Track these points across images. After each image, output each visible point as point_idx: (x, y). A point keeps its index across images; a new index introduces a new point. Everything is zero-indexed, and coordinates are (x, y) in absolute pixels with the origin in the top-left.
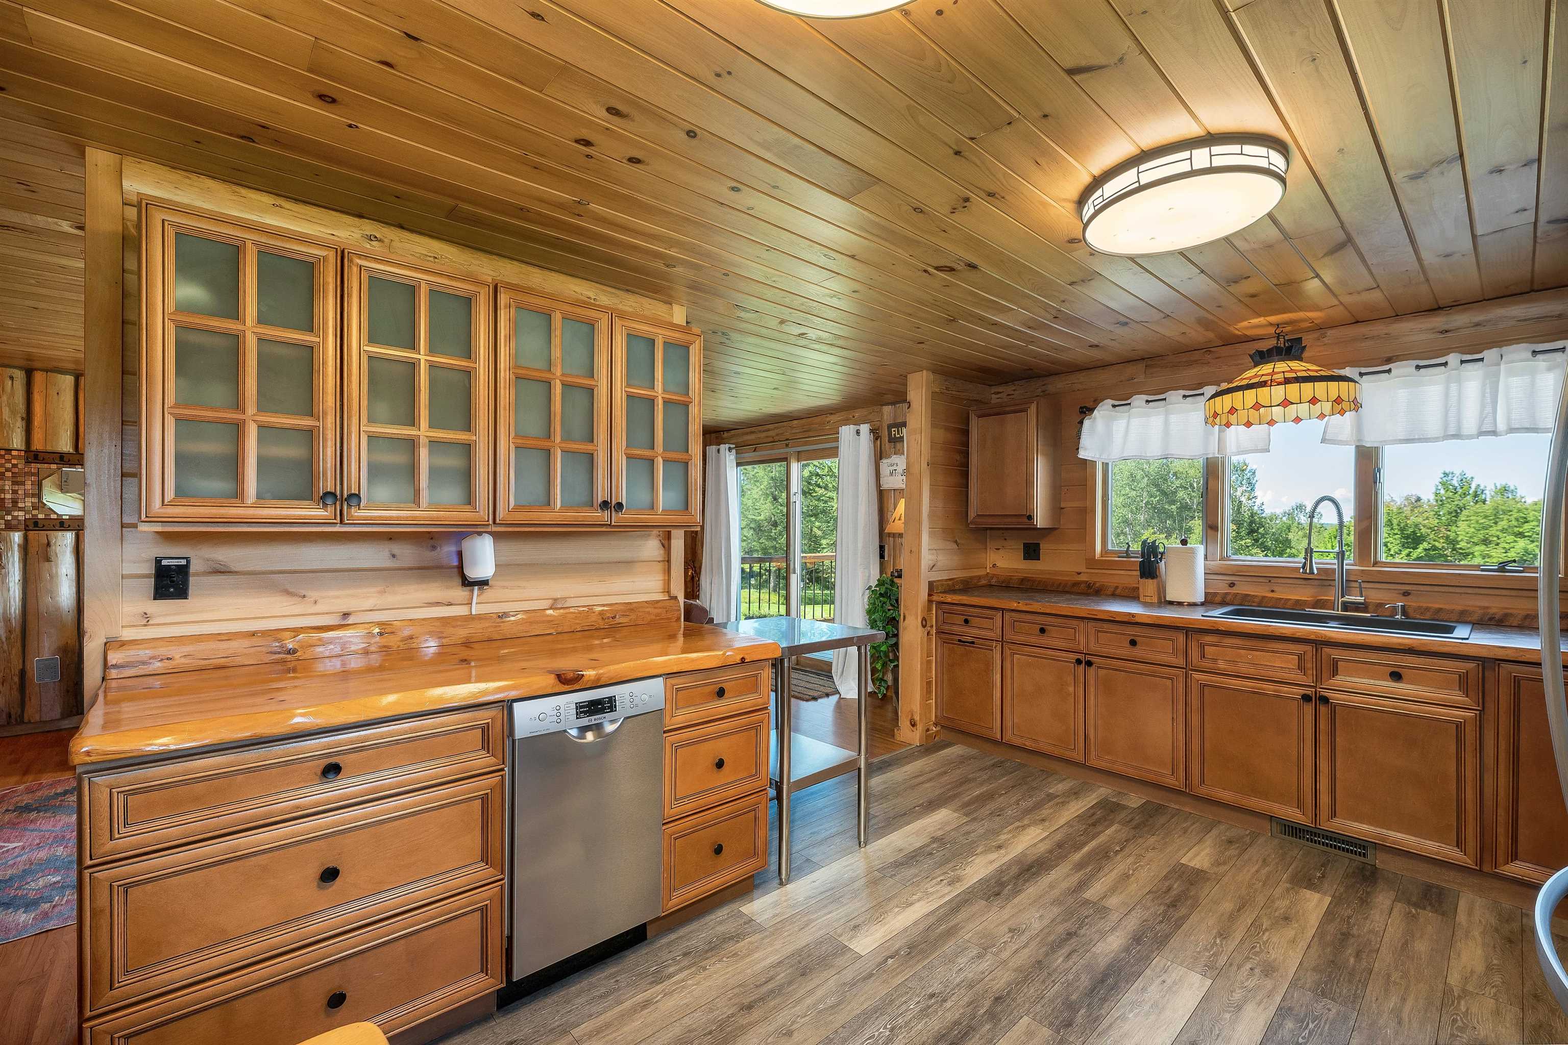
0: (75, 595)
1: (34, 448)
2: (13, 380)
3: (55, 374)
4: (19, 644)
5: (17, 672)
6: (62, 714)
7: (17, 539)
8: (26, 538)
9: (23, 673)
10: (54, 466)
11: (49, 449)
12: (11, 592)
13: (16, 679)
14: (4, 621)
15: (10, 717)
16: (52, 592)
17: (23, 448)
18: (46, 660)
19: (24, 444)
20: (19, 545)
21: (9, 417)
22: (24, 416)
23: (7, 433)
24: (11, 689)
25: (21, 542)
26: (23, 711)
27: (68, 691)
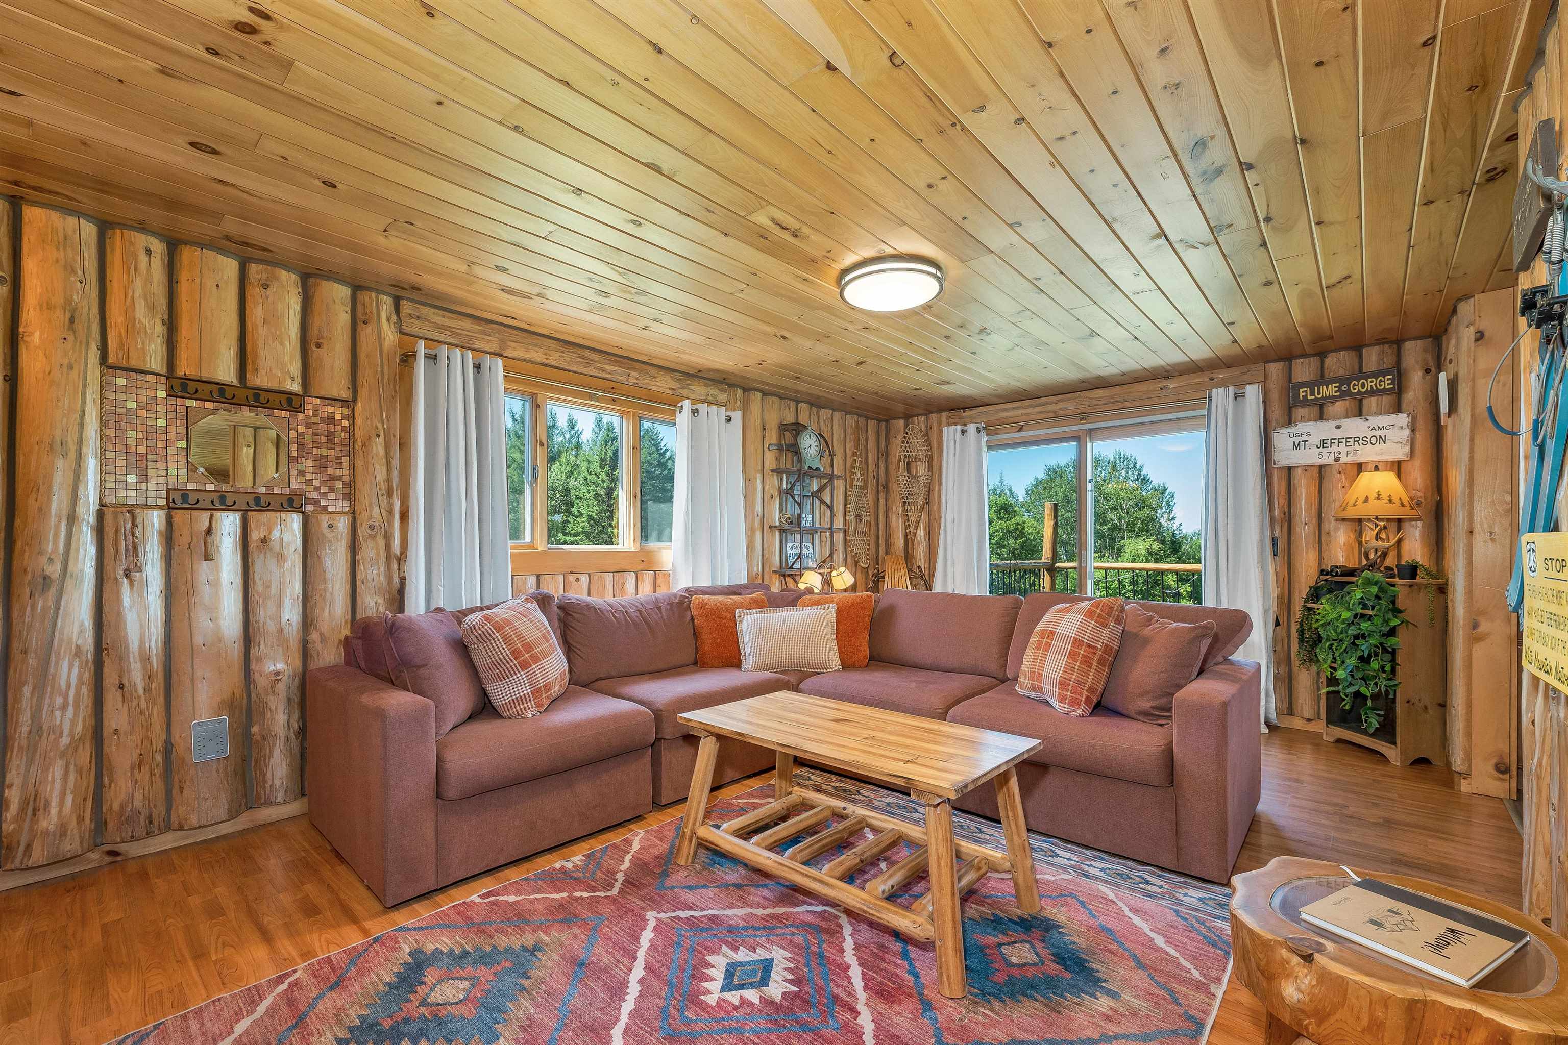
0: (241, 616)
1: (180, 372)
2: (150, 255)
3: (212, 254)
4: (162, 700)
5: (160, 746)
6: (229, 811)
7: (156, 521)
8: (169, 522)
9: (168, 748)
10: (210, 405)
11: (205, 375)
12: (151, 612)
13: (159, 758)
14: (141, 660)
15: (151, 822)
16: (213, 611)
17: (164, 372)
18: (207, 723)
19: (165, 365)
20: (159, 532)
21: (145, 317)
22: (166, 317)
23: (143, 343)
24: (152, 774)
25: (163, 528)
26: (169, 810)
27: (236, 774)
